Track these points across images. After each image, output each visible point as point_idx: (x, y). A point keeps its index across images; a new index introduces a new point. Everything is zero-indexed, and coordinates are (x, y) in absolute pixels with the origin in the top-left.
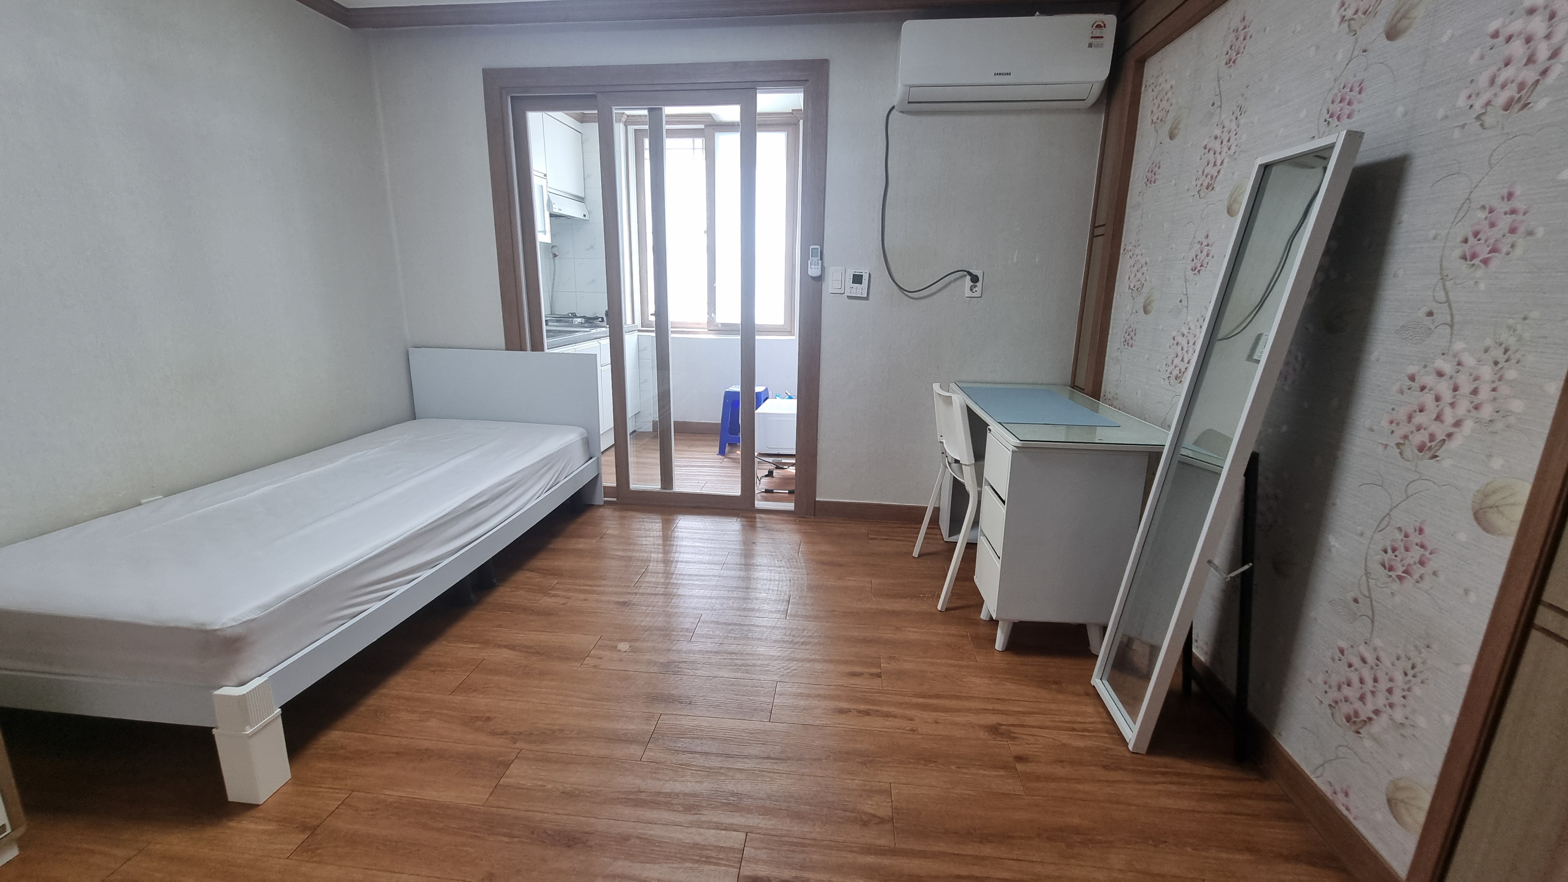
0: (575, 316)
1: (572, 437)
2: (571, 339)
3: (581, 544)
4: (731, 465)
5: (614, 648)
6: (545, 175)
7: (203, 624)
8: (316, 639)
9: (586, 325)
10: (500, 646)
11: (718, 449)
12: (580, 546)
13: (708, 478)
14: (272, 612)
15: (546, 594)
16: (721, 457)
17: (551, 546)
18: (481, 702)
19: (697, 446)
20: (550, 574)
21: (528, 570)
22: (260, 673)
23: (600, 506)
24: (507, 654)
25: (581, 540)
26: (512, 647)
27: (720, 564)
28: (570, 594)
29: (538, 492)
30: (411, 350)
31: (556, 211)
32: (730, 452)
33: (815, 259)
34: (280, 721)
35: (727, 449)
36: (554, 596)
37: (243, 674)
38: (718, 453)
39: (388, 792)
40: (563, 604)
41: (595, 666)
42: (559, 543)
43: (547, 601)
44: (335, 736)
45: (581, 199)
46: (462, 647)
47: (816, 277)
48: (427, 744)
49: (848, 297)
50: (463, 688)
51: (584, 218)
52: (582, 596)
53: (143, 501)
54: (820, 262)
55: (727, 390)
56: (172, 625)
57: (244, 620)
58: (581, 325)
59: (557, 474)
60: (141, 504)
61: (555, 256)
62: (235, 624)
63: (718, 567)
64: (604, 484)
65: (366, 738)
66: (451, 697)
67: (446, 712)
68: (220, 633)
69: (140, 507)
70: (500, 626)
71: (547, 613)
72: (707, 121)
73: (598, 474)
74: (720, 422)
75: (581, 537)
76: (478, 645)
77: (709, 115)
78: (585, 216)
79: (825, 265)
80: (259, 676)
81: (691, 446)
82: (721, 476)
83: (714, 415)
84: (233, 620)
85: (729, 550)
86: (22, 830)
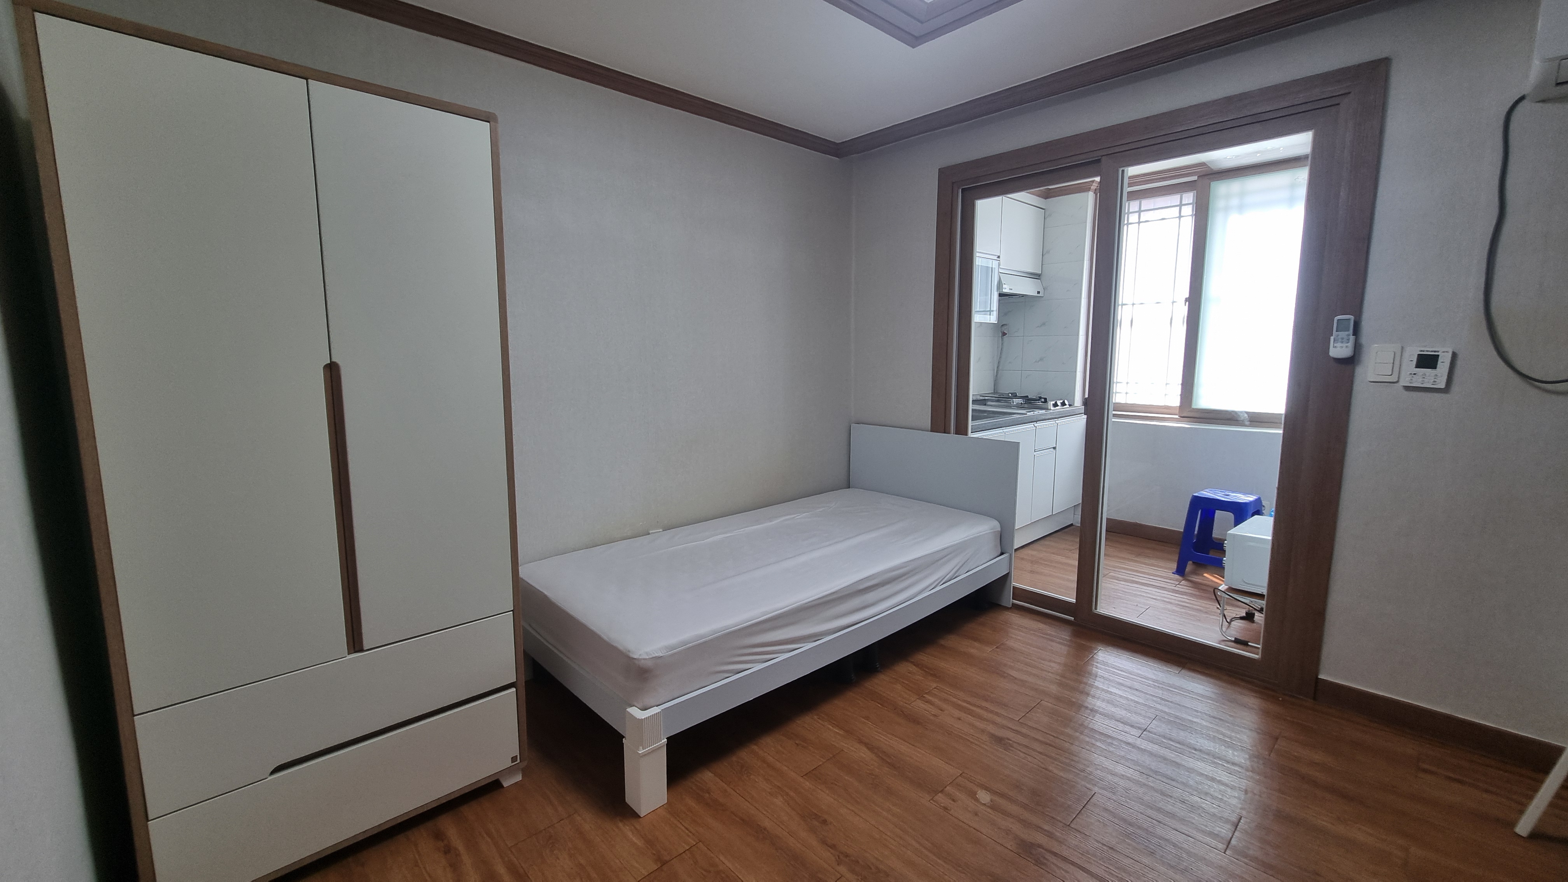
0: (1015, 396)
1: (986, 528)
2: (1001, 422)
3: (974, 649)
4: (1190, 591)
5: (973, 795)
6: (999, 257)
7: (629, 651)
8: (704, 685)
9: (1026, 406)
10: (861, 742)
11: (1174, 566)
12: (972, 651)
13: (1152, 602)
14: (675, 653)
15: (921, 697)
16: (1177, 576)
17: (942, 642)
18: (825, 798)
19: (1148, 557)
20: (931, 675)
21: (912, 662)
22: (658, 703)
23: (1006, 608)
24: (863, 753)
25: (976, 644)
26: (870, 748)
27: (1139, 728)
28: (944, 706)
29: (935, 582)
30: (853, 425)
31: (1006, 290)
32: (1194, 573)
33: (1343, 334)
34: (664, 752)
35: (1189, 567)
36: (928, 702)
37: (648, 701)
38: (1174, 571)
39: (722, 858)
40: (935, 716)
41: (945, 809)
42: (952, 641)
43: (919, 706)
44: (707, 777)
45: (1036, 276)
46: (829, 729)
47: (1342, 359)
48: (767, 823)
49: (1407, 388)
50: (813, 775)
51: (1038, 295)
52: (957, 713)
53: (651, 532)
54: (1352, 338)
55: (1195, 494)
56: (615, 644)
57: (654, 656)
58: (1020, 406)
59: (958, 567)
60: (649, 534)
61: (1004, 334)
62: (647, 657)
63: (1137, 733)
64: (1014, 584)
65: (726, 791)
66: (801, 780)
67: (792, 794)
68: (636, 662)
69: (648, 536)
70: (867, 718)
71: (914, 719)
72: (1201, 171)
73: (1008, 573)
74: (1182, 530)
75: (976, 639)
76: (841, 732)
77: (1203, 164)
78: (1039, 292)
79: (1364, 340)
80: (657, 706)
81: (1139, 555)
82: (1171, 603)
83: (1176, 521)
84: (647, 653)
85: (1158, 713)
86: (525, 763)
